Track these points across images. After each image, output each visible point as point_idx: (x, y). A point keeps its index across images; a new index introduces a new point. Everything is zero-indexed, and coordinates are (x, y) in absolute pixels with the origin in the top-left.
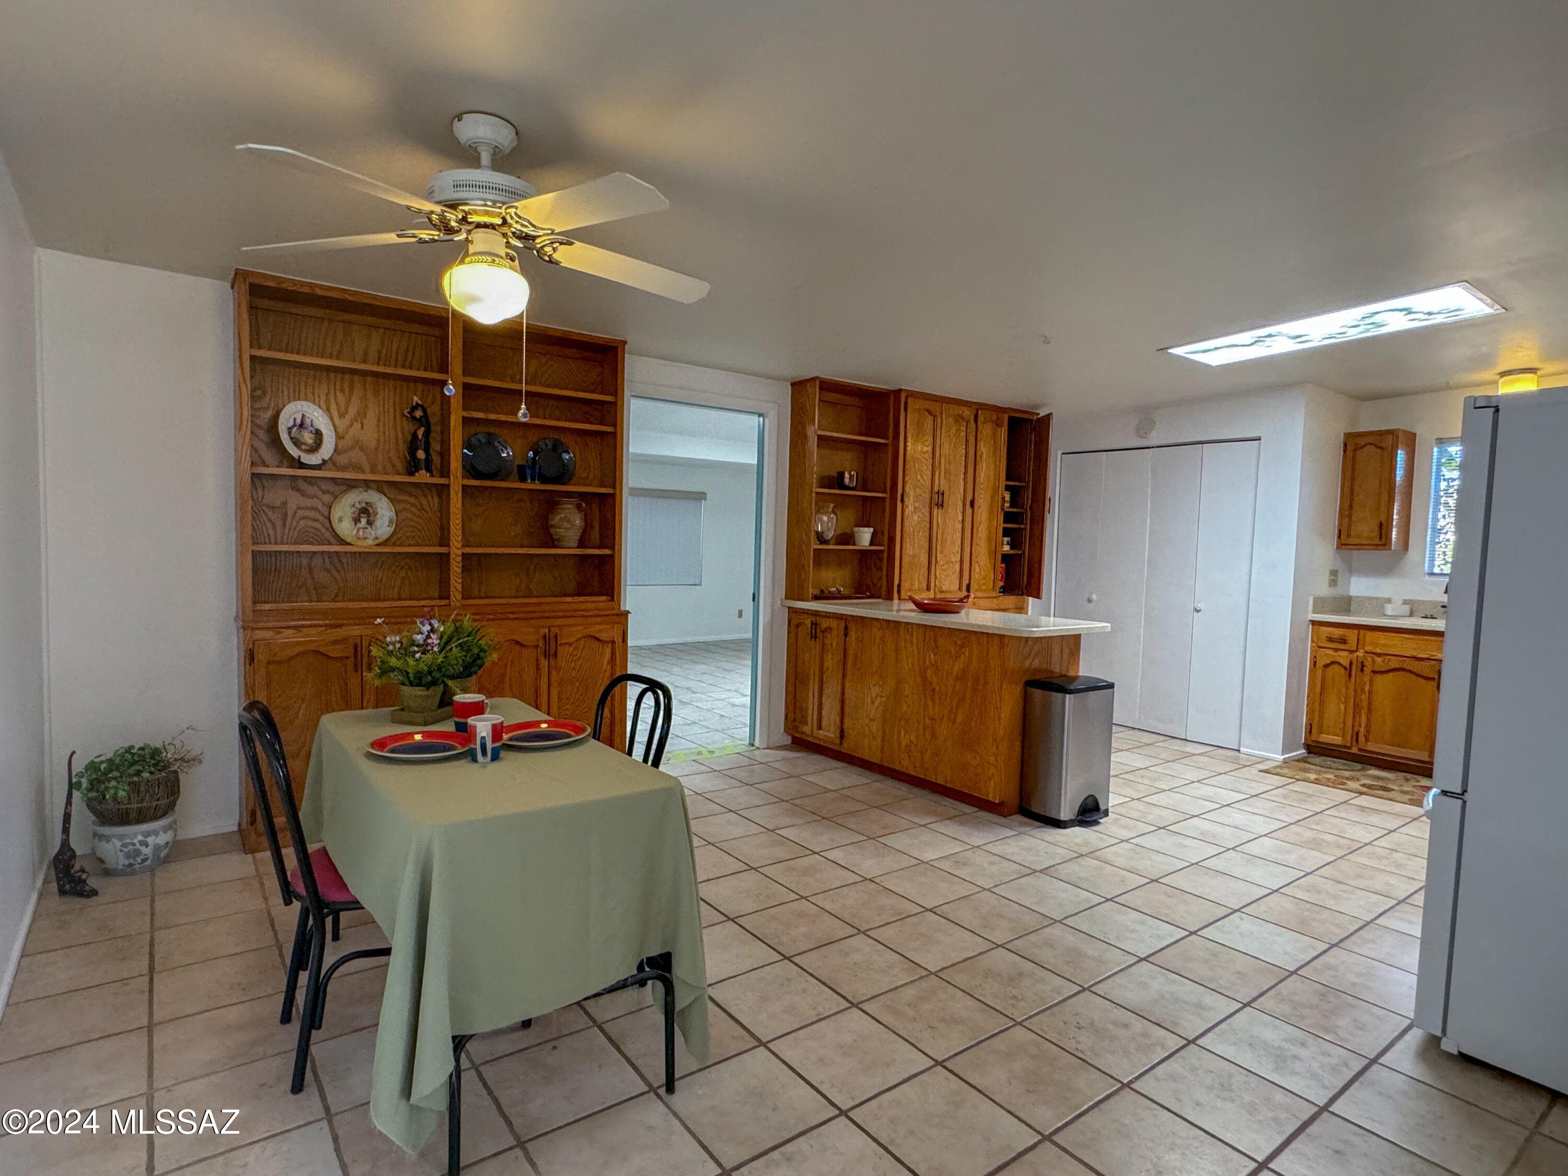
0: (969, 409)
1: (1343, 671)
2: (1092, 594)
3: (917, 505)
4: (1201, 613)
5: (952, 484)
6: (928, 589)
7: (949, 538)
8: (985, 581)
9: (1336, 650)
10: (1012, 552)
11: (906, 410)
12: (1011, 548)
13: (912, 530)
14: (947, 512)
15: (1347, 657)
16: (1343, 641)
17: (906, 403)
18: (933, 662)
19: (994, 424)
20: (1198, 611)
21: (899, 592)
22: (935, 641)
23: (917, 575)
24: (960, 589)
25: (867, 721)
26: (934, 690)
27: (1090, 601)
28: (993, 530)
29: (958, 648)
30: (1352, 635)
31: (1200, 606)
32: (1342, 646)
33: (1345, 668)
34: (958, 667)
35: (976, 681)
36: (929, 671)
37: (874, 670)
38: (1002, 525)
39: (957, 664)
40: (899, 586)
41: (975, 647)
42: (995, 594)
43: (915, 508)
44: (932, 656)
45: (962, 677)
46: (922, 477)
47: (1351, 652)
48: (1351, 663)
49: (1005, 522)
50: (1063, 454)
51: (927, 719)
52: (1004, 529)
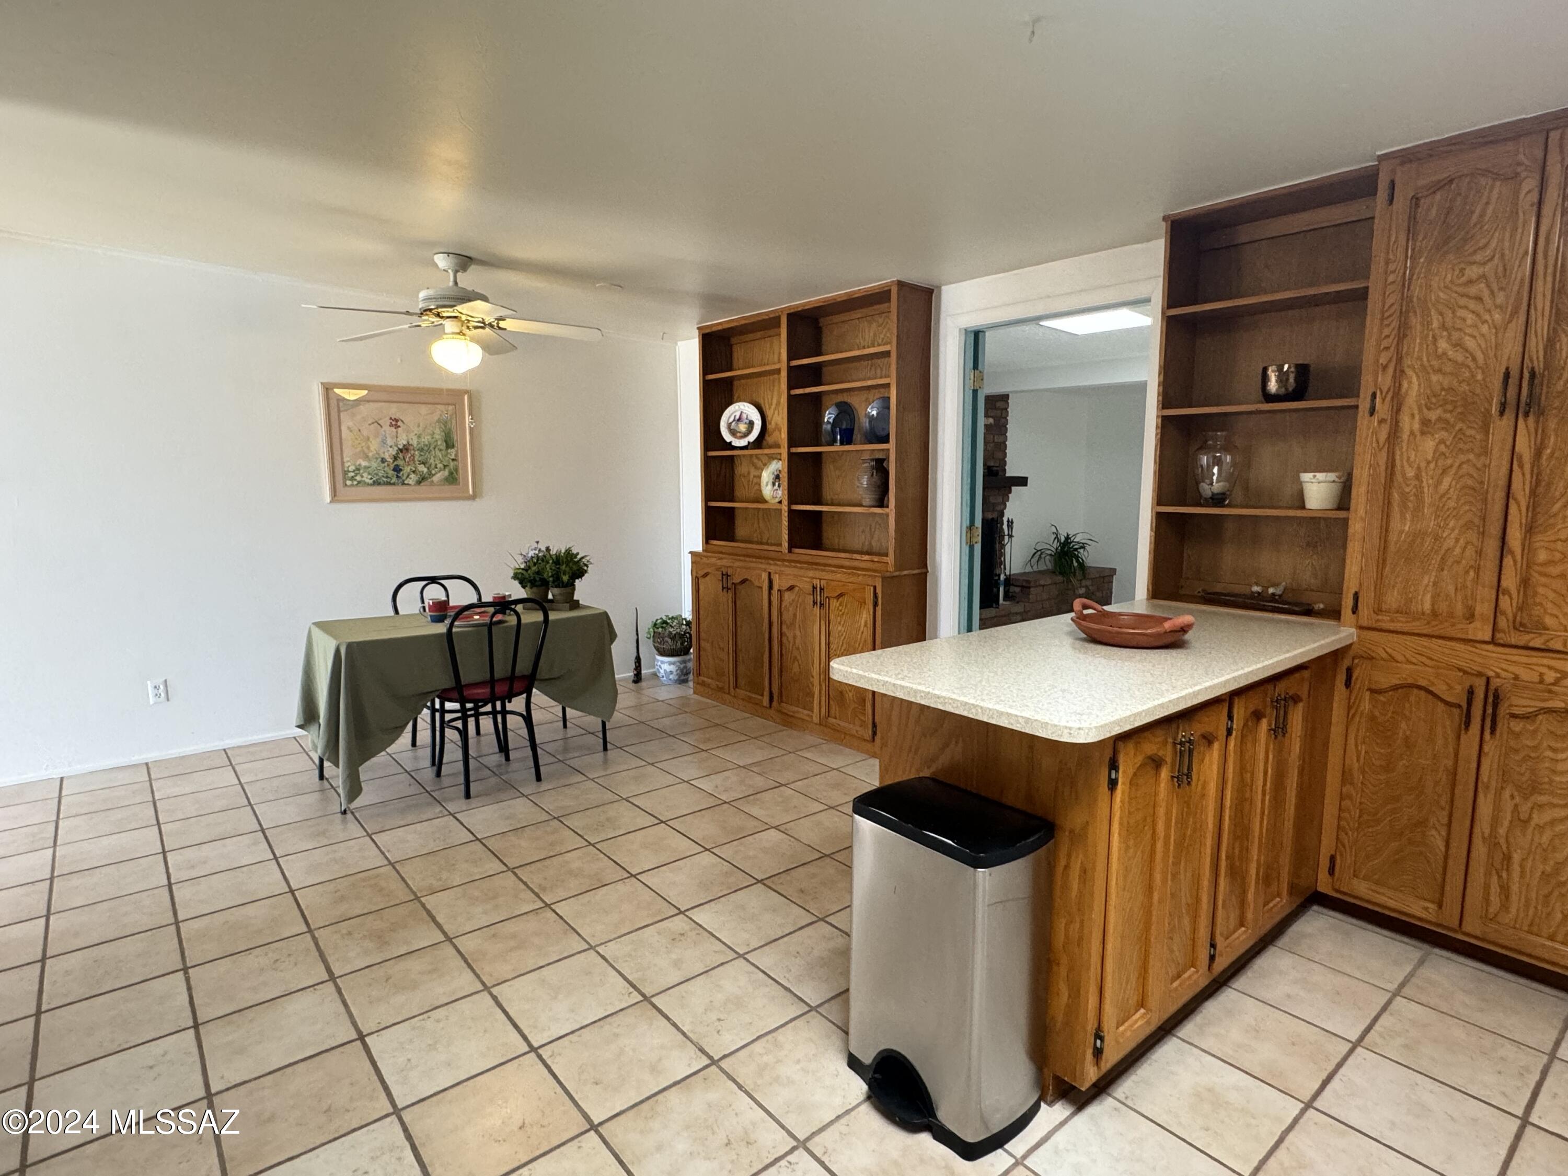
3: (1434, 414)
6: (1471, 616)
13: (1410, 473)
17: (1392, 184)
21: (1356, 608)
23: (1429, 579)
40: (1358, 596)
43: (1424, 422)
46: (1457, 344)
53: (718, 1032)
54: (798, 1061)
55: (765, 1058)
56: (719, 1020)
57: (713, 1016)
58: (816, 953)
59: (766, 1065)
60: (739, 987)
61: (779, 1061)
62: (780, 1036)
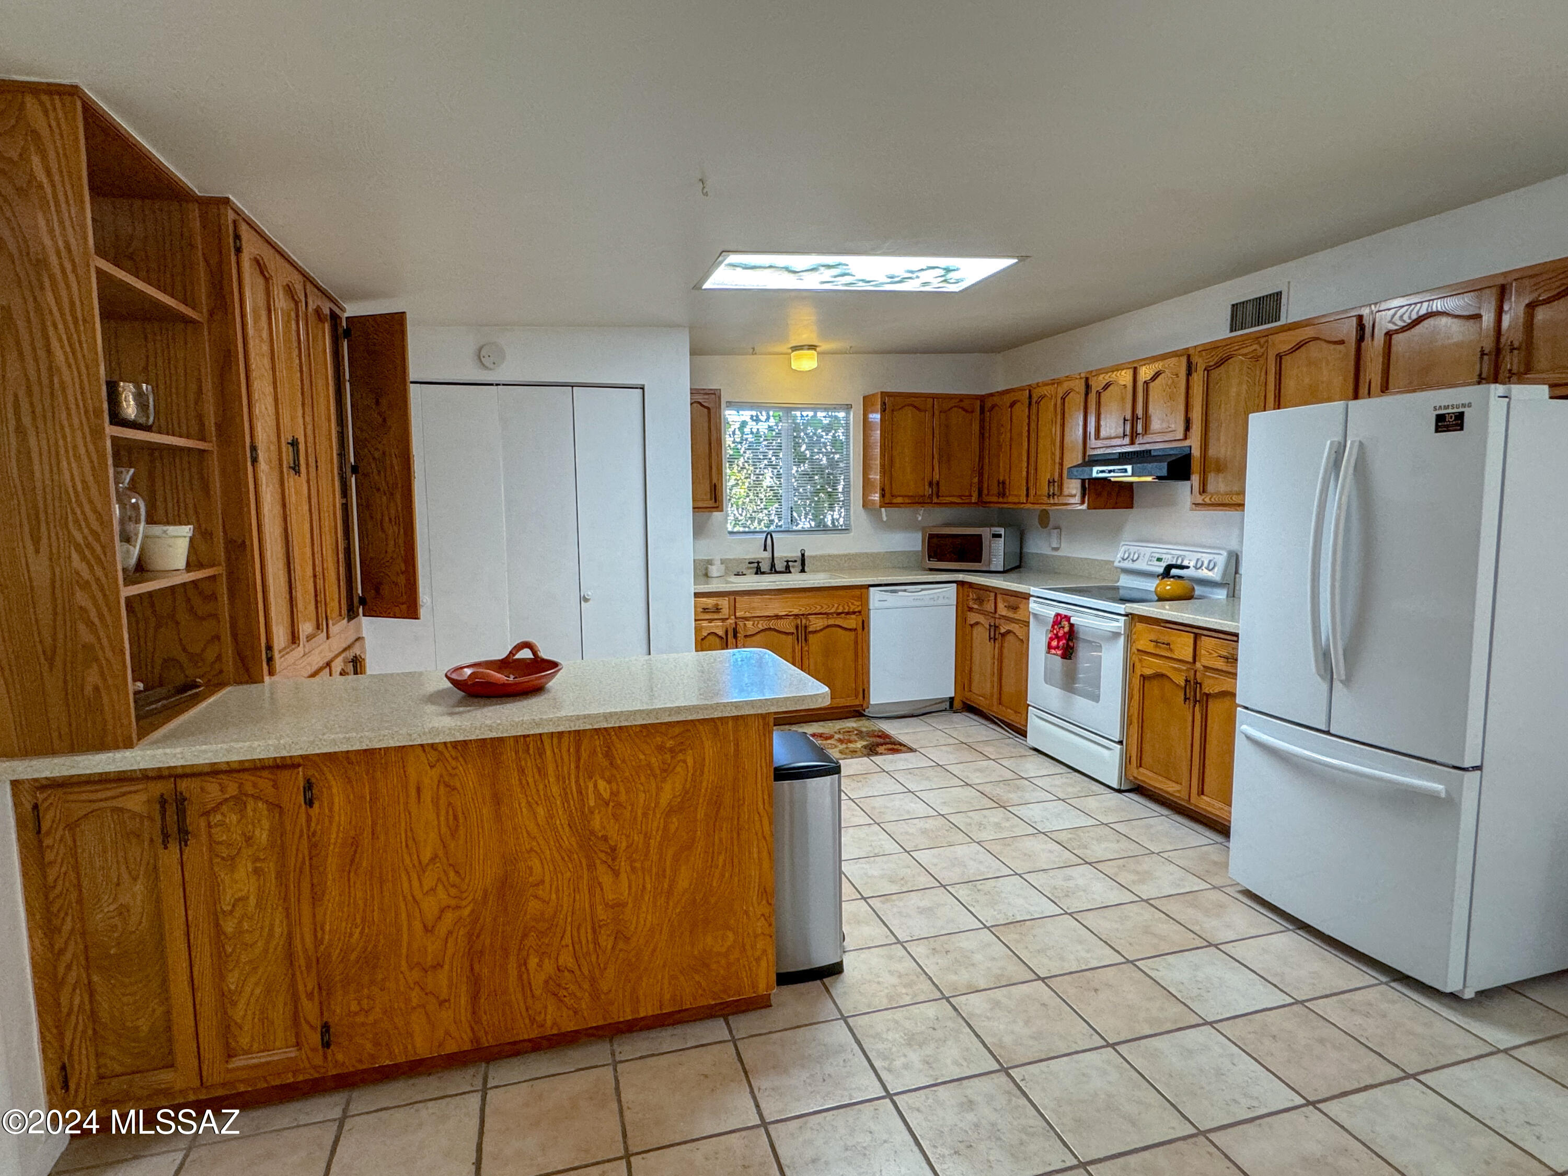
1: (718, 640)
4: (591, 602)
9: (711, 621)
15: (722, 626)
16: (717, 610)
18: (606, 795)
20: (586, 600)
22: (608, 755)
25: (416, 974)
26: (614, 849)
29: (668, 756)
30: (724, 603)
32: (716, 616)
33: (721, 638)
34: (669, 792)
35: (716, 804)
36: (597, 817)
37: (427, 855)
39: (667, 787)
41: (708, 744)
44: (602, 784)
45: (680, 807)
47: (723, 620)
48: (727, 632)
51: (599, 908)
53: (937, 1019)
54: (879, 983)
55: (904, 991)
56: (934, 1029)
57: (939, 1034)
58: (805, 1075)
59: (905, 987)
60: (905, 1056)
61: (895, 986)
62: (885, 1003)
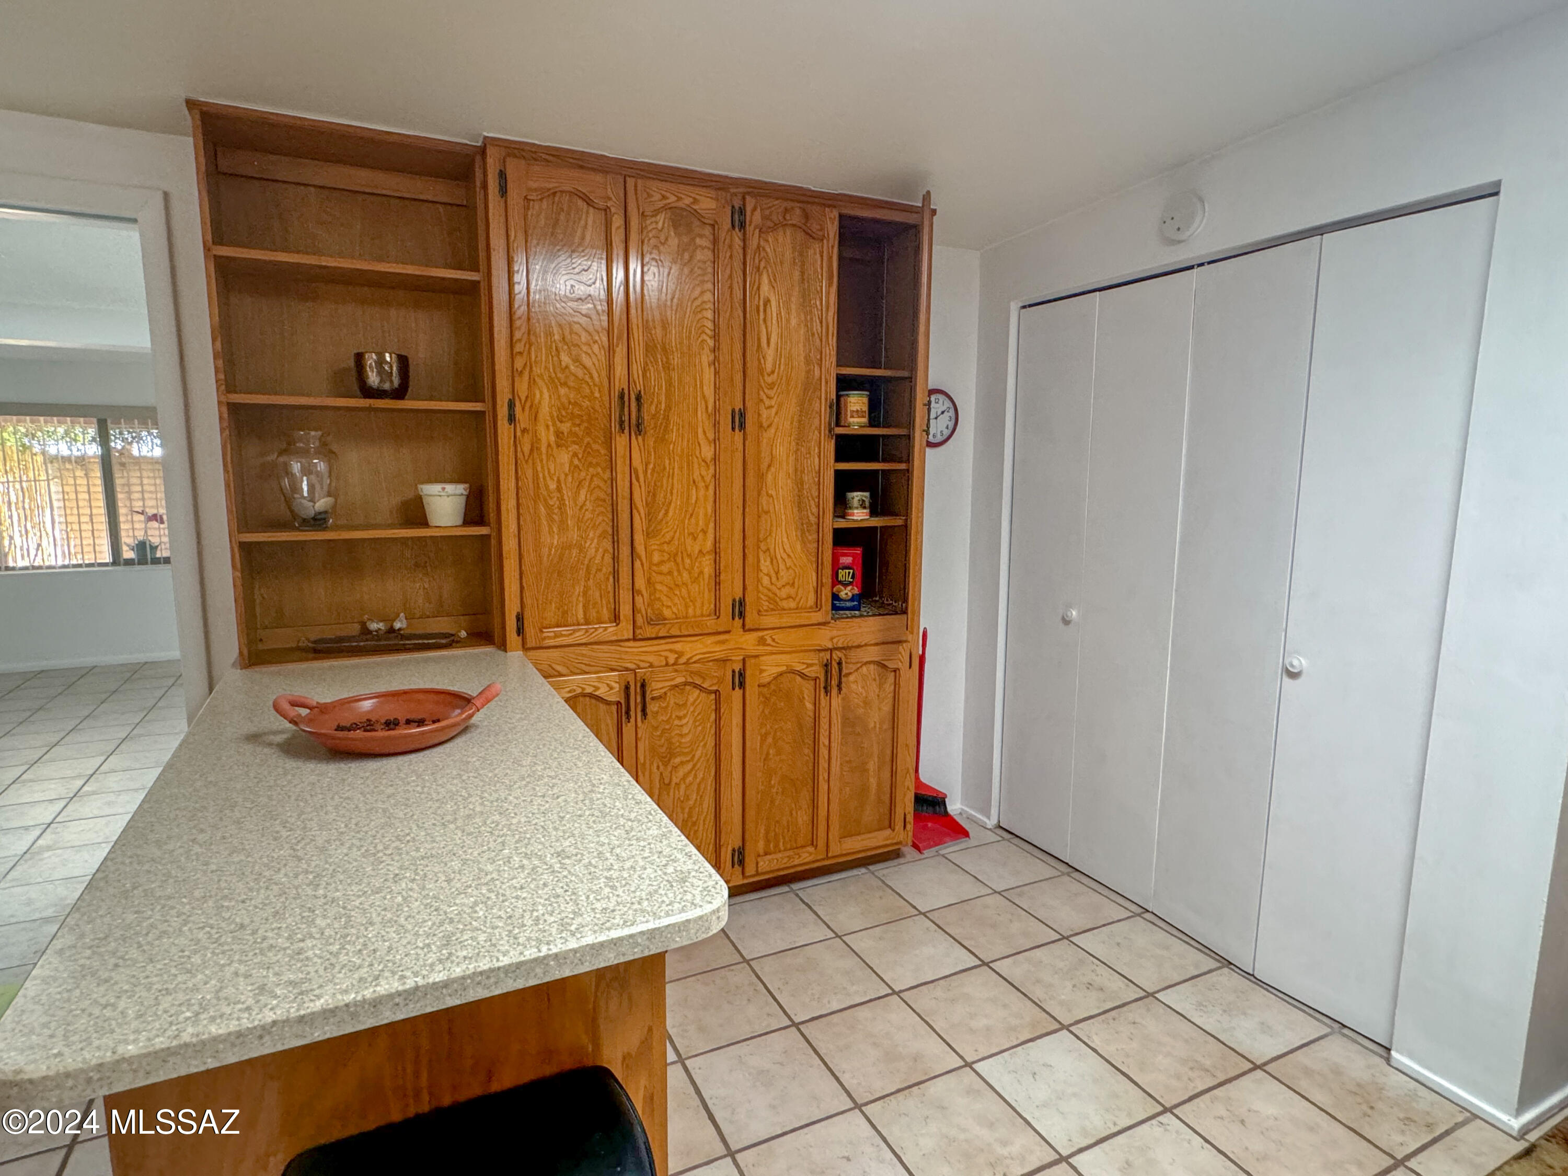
0: (713, 193)
2: (1069, 606)
3: (565, 427)
4: (1298, 682)
5: (675, 375)
6: (616, 619)
7: (677, 502)
8: (792, 591)
10: (877, 522)
11: (503, 191)
12: (873, 513)
13: (553, 486)
14: (662, 440)
17: (502, 175)
19: (800, 235)
20: (1293, 675)
21: (520, 631)
23: (579, 589)
24: (716, 613)
27: (1066, 622)
28: (809, 479)
31: (1299, 662)
38: (830, 467)
40: (520, 618)
42: (818, 617)
43: (558, 434)
46: (577, 360)
49: (838, 459)
50: (1024, 307)
52: (838, 473)
